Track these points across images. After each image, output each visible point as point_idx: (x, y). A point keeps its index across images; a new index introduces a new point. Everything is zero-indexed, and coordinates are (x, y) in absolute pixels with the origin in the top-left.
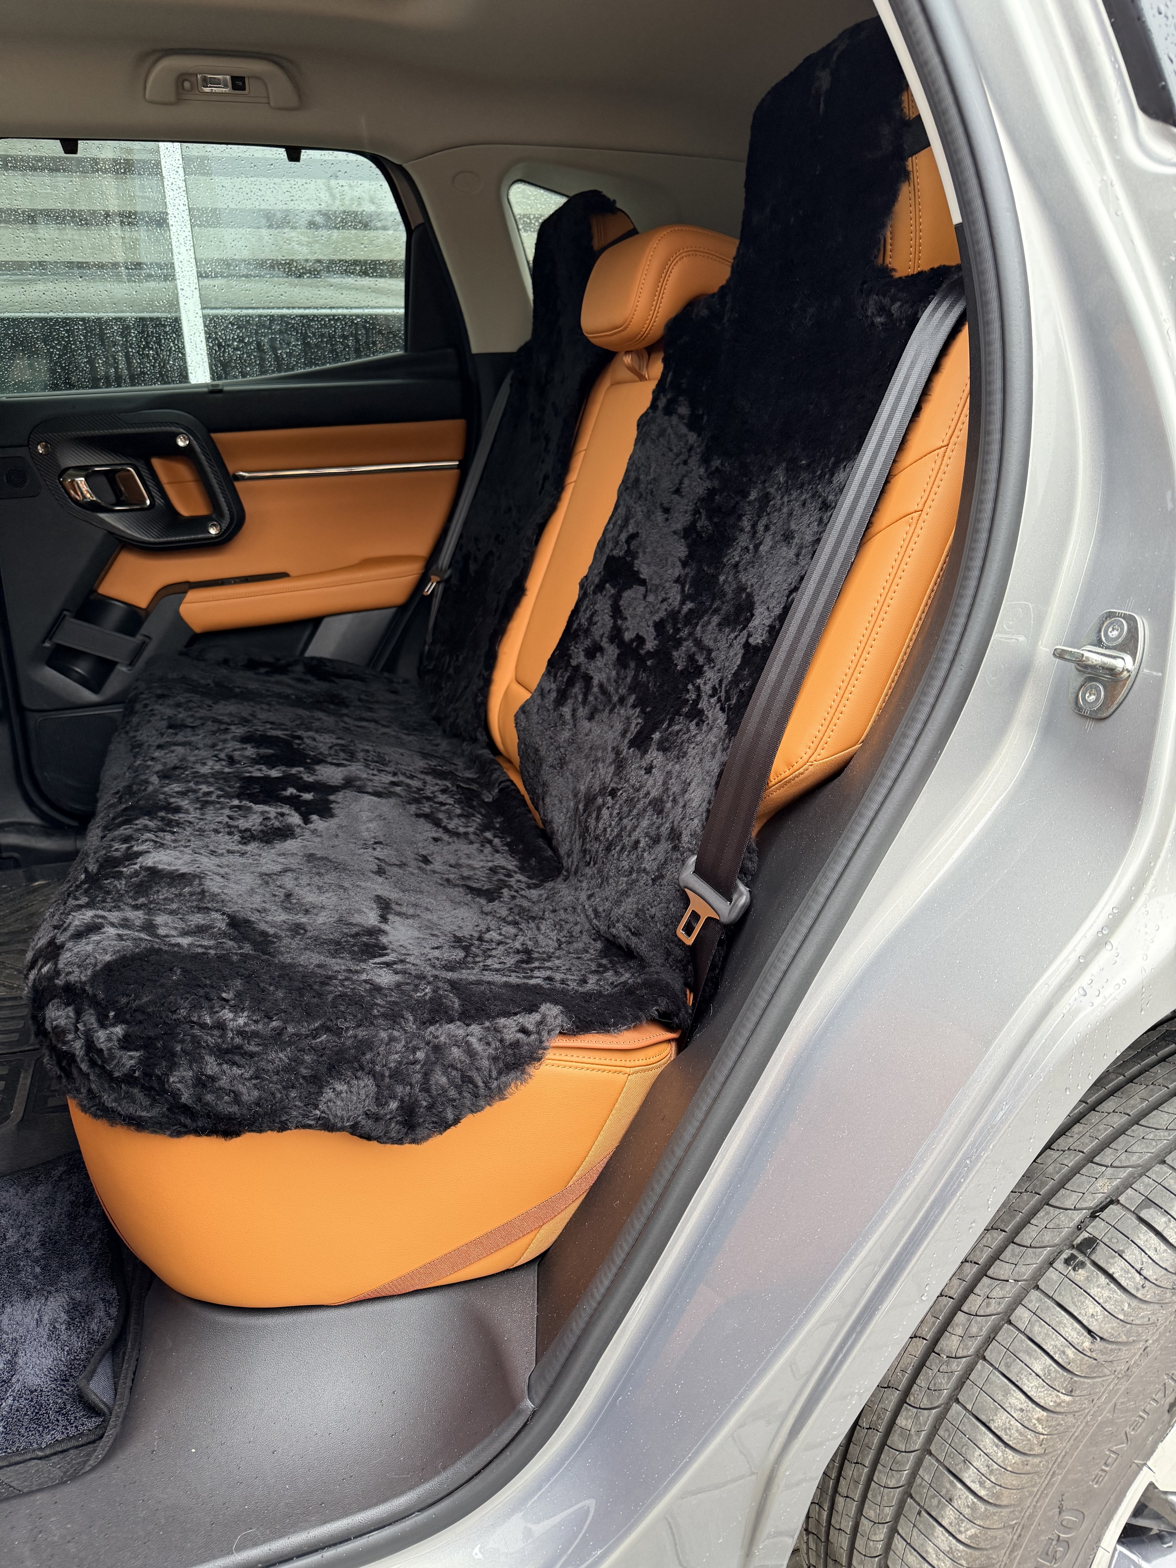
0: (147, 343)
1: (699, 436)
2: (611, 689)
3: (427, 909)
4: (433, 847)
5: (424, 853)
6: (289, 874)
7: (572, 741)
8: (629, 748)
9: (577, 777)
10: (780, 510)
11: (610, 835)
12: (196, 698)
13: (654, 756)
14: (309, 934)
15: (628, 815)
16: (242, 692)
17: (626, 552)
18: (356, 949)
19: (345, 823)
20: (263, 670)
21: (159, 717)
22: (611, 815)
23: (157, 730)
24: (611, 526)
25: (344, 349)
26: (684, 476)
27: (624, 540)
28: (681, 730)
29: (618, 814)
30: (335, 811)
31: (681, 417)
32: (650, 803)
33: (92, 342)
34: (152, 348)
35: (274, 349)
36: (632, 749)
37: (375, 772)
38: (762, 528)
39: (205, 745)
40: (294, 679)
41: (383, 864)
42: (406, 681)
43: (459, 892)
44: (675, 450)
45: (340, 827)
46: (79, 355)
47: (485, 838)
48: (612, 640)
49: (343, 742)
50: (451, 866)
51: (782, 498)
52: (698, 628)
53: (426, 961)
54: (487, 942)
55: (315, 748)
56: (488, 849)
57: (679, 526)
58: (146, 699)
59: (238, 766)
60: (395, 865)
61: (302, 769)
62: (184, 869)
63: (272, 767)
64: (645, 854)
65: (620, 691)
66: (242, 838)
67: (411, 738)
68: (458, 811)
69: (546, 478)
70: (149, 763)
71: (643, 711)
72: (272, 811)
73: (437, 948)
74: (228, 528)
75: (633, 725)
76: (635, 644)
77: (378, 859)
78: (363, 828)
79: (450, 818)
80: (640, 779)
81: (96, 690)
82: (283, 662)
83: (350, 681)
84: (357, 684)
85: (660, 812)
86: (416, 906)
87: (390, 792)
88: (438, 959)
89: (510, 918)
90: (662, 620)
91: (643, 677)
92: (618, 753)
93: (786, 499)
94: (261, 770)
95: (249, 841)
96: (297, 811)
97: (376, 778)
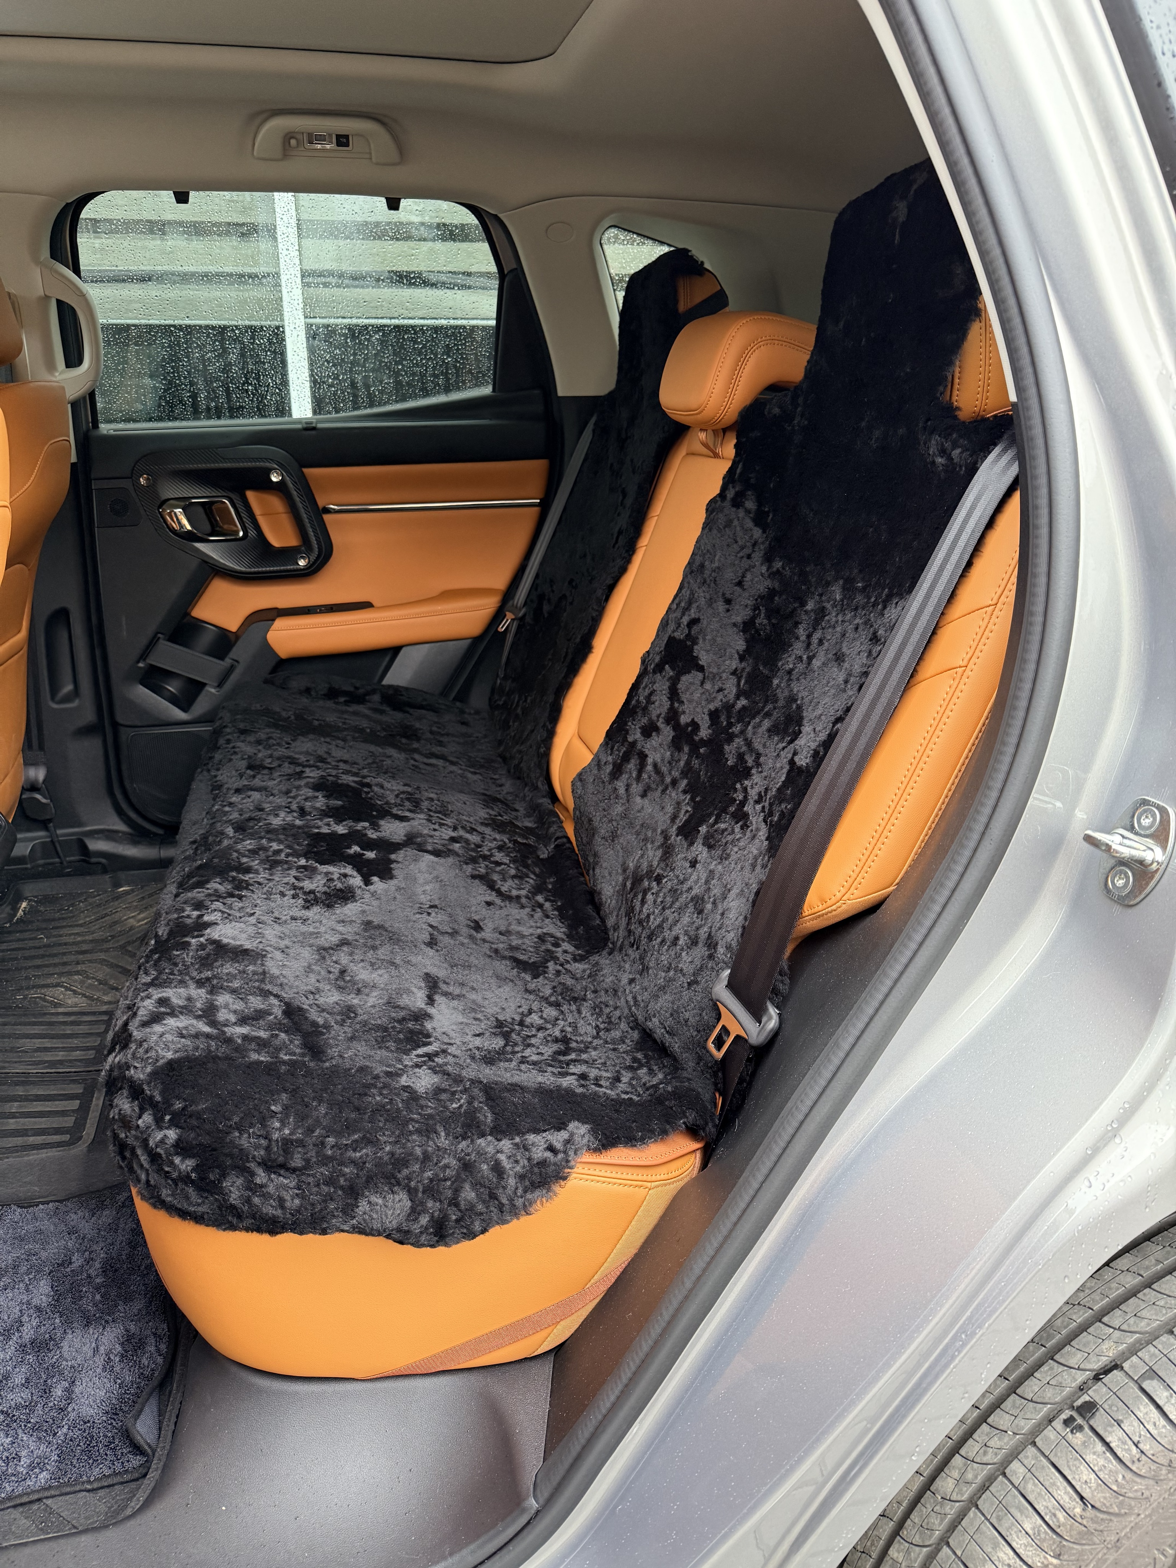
0: (247, 379)
1: (764, 532)
2: (664, 769)
3: (473, 989)
4: (484, 912)
5: (476, 918)
6: (345, 948)
7: (625, 816)
8: (677, 835)
9: (627, 852)
10: (834, 627)
11: (654, 922)
12: (277, 734)
13: (699, 850)
14: (359, 1019)
15: (671, 907)
16: (320, 725)
17: (686, 636)
18: (401, 1036)
19: (403, 885)
20: (342, 699)
21: (239, 756)
22: (655, 902)
23: (237, 771)
24: (675, 606)
25: (435, 388)
26: (746, 570)
27: (685, 623)
28: (726, 829)
29: (662, 902)
30: (395, 872)
31: (748, 512)
32: (692, 899)
33: (195, 377)
34: (251, 384)
35: (367, 386)
36: (680, 837)
37: (437, 827)
38: (816, 641)
39: (280, 792)
40: (370, 709)
41: (435, 933)
42: (477, 712)
43: (506, 965)
44: (740, 543)
45: (399, 889)
46: (183, 390)
47: (537, 902)
48: (668, 721)
49: (409, 789)
50: (501, 933)
51: (836, 616)
52: (750, 728)
53: (467, 1051)
54: (527, 1027)
55: (382, 797)
56: (539, 914)
57: (739, 619)
58: (229, 734)
59: (309, 817)
60: (447, 933)
61: (367, 824)
62: (248, 945)
63: (339, 821)
64: (684, 954)
65: (673, 773)
66: (306, 901)
67: (476, 777)
68: (513, 872)
69: (620, 532)
70: (227, 809)
71: (692, 799)
72: (335, 870)
73: (478, 1035)
74: (316, 561)
75: (683, 812)
76: (690, 729)
77: (431, 926)
78: (419, 890)
79: (504, 880)
80: (684, 872)
81: (185, 710)
82: (361, 691)
83: (423, 712)
84: (431, 716)
85: (700, 912)
86: (462, 984)
87: (449, 850)
88: (478, 1048)
89: (553, 999)
90: (717, 710)
91: (696, 763)
92: (666, 837)
93: (840, 618)
94: (328, 825)
95: (312, 904)
96: (359, 871)
97: (437, 833)
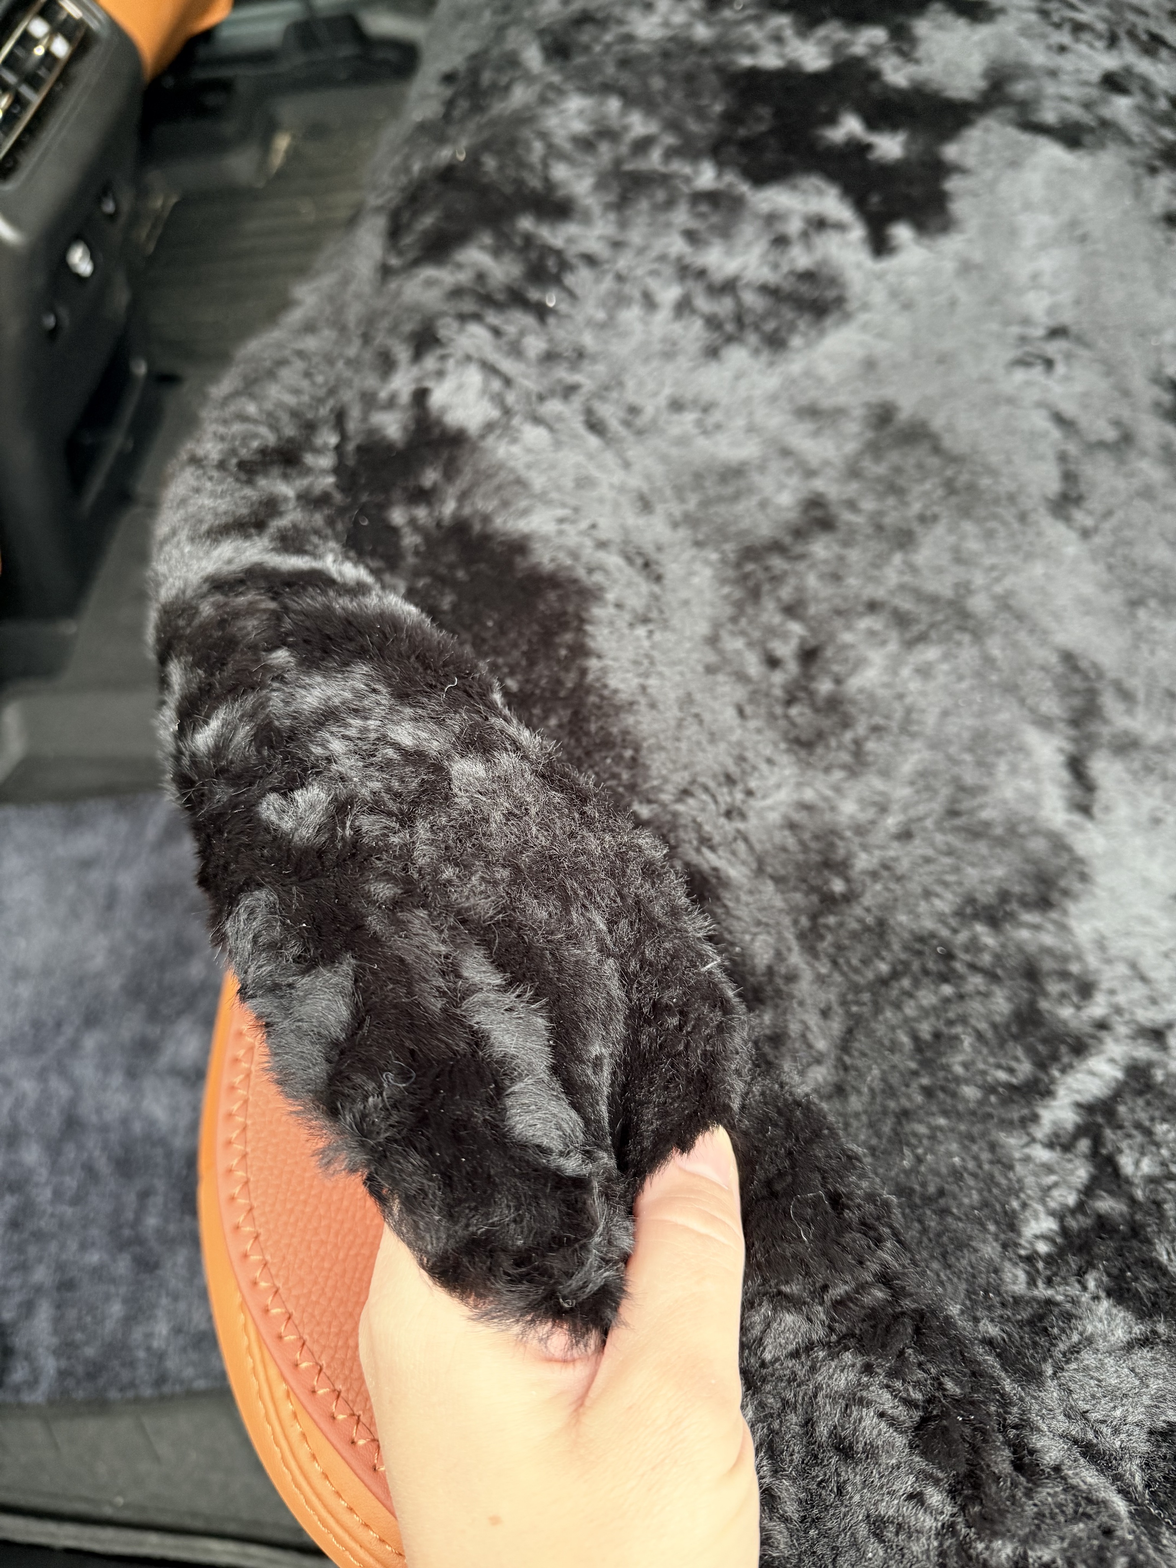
6: (819, 545)
14: (860, 904)
30: (957, 208)
37: (1066, 37)
45: (966, 267)
61: (880, 35)
63: (809, 24)
66: (713, 324)
77: (1060, 420)
78: (1023, 273)
94: (778, 39)
95: (730, 339)
96: (860, 204)
97: (1066, 63)
